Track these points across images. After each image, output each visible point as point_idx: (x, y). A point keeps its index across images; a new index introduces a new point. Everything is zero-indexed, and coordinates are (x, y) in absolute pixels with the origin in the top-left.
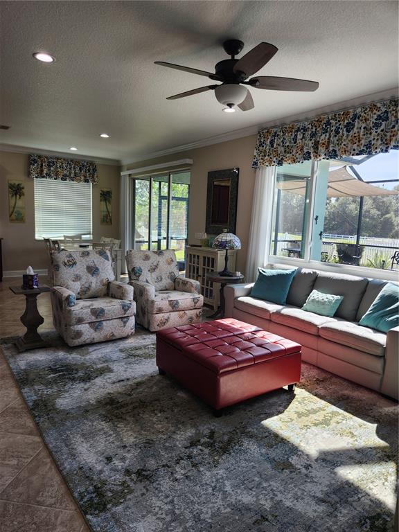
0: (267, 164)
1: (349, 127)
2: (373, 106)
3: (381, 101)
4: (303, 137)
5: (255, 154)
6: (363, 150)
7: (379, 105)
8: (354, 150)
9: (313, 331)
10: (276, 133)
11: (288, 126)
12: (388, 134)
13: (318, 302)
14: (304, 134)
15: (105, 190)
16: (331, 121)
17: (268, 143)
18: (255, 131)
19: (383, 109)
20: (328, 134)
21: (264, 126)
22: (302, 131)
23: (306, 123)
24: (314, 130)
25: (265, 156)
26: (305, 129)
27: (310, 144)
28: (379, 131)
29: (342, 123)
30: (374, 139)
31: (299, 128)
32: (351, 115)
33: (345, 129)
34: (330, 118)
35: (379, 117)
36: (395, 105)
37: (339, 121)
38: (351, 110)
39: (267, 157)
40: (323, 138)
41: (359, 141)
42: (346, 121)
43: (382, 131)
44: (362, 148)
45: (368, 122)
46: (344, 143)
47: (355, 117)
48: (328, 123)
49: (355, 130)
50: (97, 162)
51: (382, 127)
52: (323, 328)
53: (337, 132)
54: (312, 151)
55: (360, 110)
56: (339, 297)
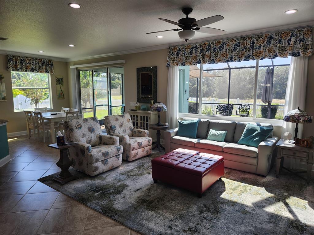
0: (176, 65)
1: (221, 48)
2: (232, 40)
3: (236, 37)
4: (196, 52)
5: (168, 59)
6: (229, 60)
7: (235, 39)
8: (224, 60)
9: (221, 150)
10: (180, 49)
11: (186, 46)
12: (240, 53)
13: (215, 135)
14: (196, 51)
15: (59, 77)
16: (211, 45)
17: (176, 54)
18: (167, 47)
19: (238, 41)
20: (210, 51)
21: (172, 45)
22: (195, 49)
23: (197, 45)
24: (202, 49)
25: (174, 61)
26: (197, 48)
27: (200, 55)
28: (236, 51)
29: (217, 46)
30: (234, 55)
31: (193, 47)
32: (221, 43)
33: (219, 49)
34: (210, 43)
35: (236, 45)
36: (243, 40)
37: (215, 45)
38: (221, 40)
39: (175, 61)
40: (208, 53)
41: (226, 56)
42: (219, 46)
43: (238, 51)
44: (228, 59)
45: (230, 47)
46: (219, 56)
47: (224, 44)
48: (209, 46)
49: (224, 50)
50: (53, 60)
51: (238, 50)
52: (226, 148)
53: (214, 51)
54: (201, 59)
55: (226, 41)
56: (224, 132)
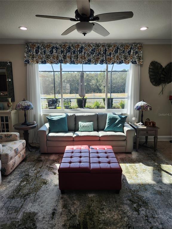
0: (35, 62)
1: (81, 51)
5: (25, 56)
7: (91, 45)
8: (83, 62)
10: (39, 46)
11: (46, 45)
12: (95, 58)
13: (86, 126)
14: (56, 50)
17: (35, 51)
18: (23, 42)
19: (94, 47)
21: (30, 41)
22: (55, 48)
25: (33, 58)
27: (62, 55)
28: (93, 56)
29: (76, 49)
30: (92, 59)
31: (53, 47)
32: (80, 47)
33: (78, 52)
35: (92, 50)
36: (98, 46)
38: (80, 44)
40: (68, 54)
41: (85, 59)
44: (87, 62)
45: (87, 51)
46: (79, 58)
48: (69, 48)
49: (83, 53)
52: (102, 136)
53: (74, 53)
54: (63, 59)
55: (84, 45)
56: (91, 123)
